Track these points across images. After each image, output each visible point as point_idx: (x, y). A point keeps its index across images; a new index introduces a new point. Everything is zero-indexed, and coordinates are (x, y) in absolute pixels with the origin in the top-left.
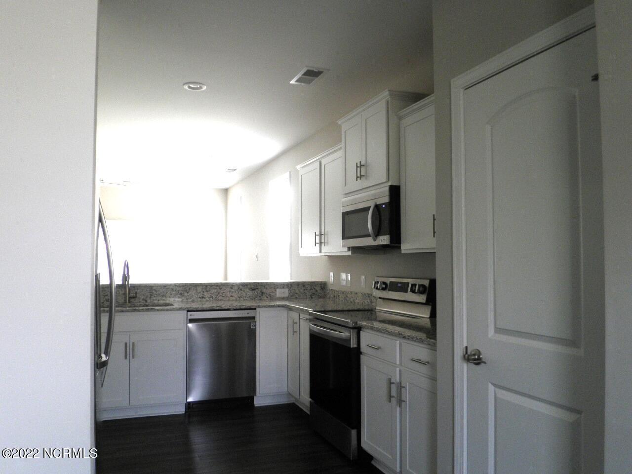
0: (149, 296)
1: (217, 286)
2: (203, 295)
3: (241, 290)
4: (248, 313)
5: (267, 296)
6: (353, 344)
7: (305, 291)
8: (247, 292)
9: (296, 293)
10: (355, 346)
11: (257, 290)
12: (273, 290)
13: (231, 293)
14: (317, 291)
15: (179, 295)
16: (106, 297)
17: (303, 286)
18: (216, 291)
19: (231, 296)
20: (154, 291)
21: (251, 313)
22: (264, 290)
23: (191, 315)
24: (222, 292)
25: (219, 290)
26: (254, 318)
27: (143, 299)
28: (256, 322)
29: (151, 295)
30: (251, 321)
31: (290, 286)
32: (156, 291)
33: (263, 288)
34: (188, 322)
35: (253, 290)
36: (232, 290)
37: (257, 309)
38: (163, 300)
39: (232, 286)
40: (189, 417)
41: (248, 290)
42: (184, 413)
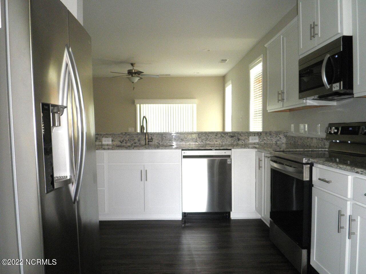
0: (161, 140)
1: (206, 134)
2: (196, 140)
3: (223, 137)
4: (225, 153)
5: (242, 141)
6: (306, 178)
7: (272, 138)
8: (227, 138)
9: (265, 140)
10: (308, 179)
11: (235, 137)
12: (247, 138)
13: (216, 139)
14: (281, 138)
15: (180, 140)
16: (134, 141)
17: (270, 134)
18: (205, 137)
19: (216, 141)
20: (164, 137)
21: (227, 153)
22: (240, 137)
23: (184, 153)
24: (210, 138)
25: (207, 137)
26: (229, 156)
27: (157, 143)
28: (231, 159)
29: (162, 140)
30: (228, 158)
31: (260, 134)
32: (165, 137)
33: (239, 135)
34: (182, 157)
35: (232, 137)
36: (217, 137)
37: (232, 150)
38: (170, 143)
39: (217, 134)
40: (185, 223)
41: (228, 137)
42: (181, 219)
